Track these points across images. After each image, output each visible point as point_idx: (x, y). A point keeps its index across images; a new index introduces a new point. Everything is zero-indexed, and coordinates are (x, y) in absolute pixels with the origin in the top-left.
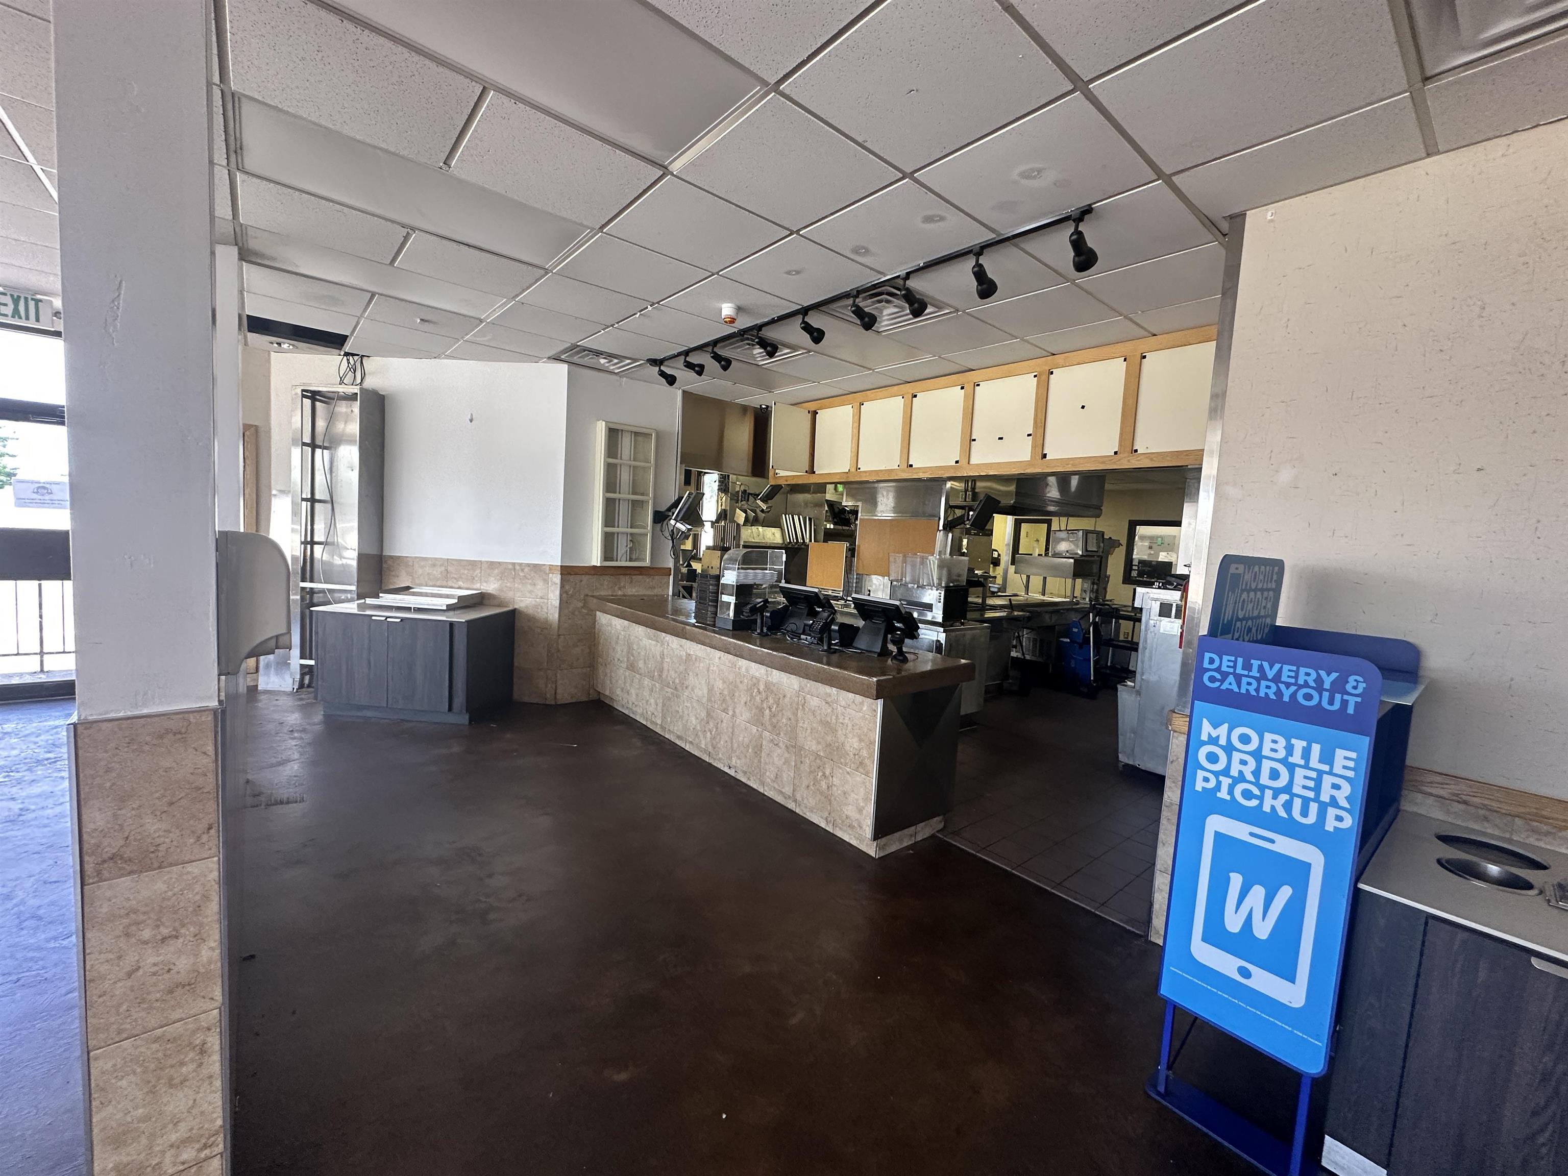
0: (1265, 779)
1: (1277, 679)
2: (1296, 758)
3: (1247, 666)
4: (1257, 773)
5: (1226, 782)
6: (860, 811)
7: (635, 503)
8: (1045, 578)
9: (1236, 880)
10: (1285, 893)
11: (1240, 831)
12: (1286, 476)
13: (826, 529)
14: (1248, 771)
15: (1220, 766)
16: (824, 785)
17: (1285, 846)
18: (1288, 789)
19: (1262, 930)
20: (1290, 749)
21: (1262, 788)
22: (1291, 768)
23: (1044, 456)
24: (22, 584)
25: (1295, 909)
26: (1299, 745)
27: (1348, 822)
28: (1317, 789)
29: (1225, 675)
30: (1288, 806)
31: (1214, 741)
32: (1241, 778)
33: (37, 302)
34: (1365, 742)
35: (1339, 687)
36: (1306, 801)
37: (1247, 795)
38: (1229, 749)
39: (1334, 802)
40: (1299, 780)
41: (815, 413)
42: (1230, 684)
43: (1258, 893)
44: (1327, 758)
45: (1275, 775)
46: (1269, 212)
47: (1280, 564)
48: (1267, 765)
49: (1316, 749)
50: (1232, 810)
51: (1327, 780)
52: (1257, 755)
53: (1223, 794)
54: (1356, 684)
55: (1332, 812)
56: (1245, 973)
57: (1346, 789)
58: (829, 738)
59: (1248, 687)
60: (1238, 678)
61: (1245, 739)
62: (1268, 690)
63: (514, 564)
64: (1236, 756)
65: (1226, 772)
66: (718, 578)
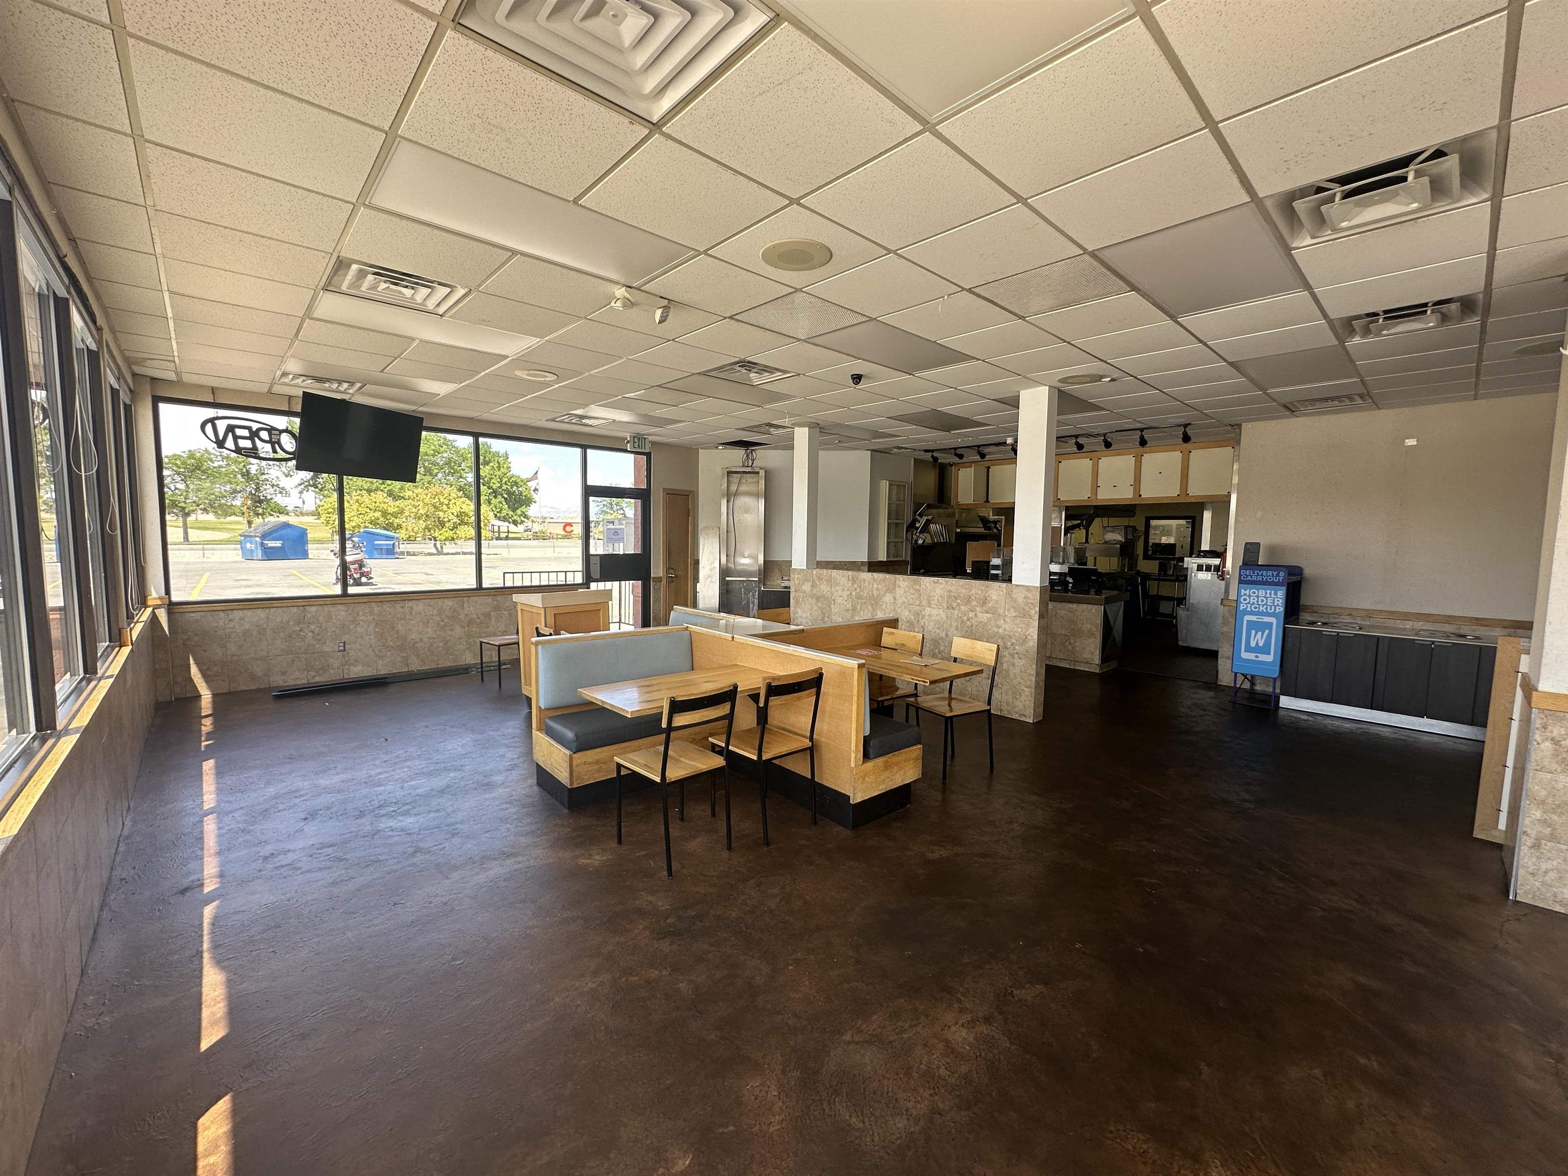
0: (1260, 603)
1: (1262, 575)
2: (1268, 596)
3: (1254, 573)
4: (1258, 601)
5: (1249, 605)
6: (1092, 653)
7: (897, 524)
8: (1095, 558)
9: (1253, 632)
10: (1267, 631)
11: (1254, 618)
12: (1259, 514)
13: (957, 533)
14: (1255, 601)
15: (1248, 601)
16: (1070, 647)
17: (1266, 619)
18: (1266, 604)
19: (1261, 644)
20: (1266, 593)
21: (1259, 605)
22: (1267, 598)
23: (1140, 496)
24: (614, 582)
25: (1270, 635)
26: (1268, 592)
27: (1282, 609)
28: (1274, 603)
29: (1248, 576)
30: (1266, 609)
31: (1245, 595)
32: (1254, 603)
33: (645, 439)
34: (1284, 588)
35: (1278, 575)
36: (1271, 606)
37: (1255, 608)
38: (1250, 596)
39: (1278, 605)
40: (1269, 601)
41: (988, 468)
42: (1249, 578)
43: (1260, 633)
44: (1276, 594)
45: (1262, 601)
46: (1250, 425)
47: (1259, 544)
48: (1260, 598)
49: (1273, 592)
50: (1252, 613)
51: (1276, 599)
52: (1258, 597)
53: (1249, 609)
54: (1282, 574)
55: (1278, 607)
56: (1257, 657)
57: (1281, 601)
58: (1072, 627)
59: (1254, 578)
60: (1251, 576)
61: (1254, 593)
62: (1260, 578)
63: (840, 562)
64: (1252, 598)
65: (1249, 603)
66: (988, 562)
